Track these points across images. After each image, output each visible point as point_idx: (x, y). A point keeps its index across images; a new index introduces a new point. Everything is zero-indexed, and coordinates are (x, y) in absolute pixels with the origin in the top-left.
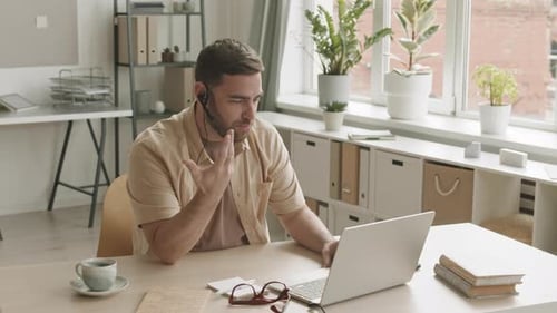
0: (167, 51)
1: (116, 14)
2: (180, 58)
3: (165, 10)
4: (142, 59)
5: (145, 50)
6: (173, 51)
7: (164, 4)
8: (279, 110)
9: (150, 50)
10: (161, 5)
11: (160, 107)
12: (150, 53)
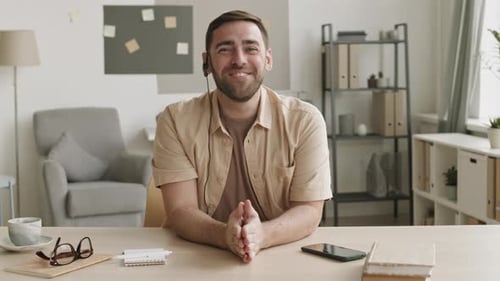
0: (373, 77)
1: (324, 43)
2: (383, 83)
3: (367, 38)
4: (343, 84)
5: (346, 75)
6: (377, 77)
7: (367, 32)
8: (469, 133)
9: (352, 74)
10: (363, 34)
11: (363, 129)
12: (352, 78)
